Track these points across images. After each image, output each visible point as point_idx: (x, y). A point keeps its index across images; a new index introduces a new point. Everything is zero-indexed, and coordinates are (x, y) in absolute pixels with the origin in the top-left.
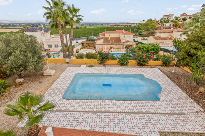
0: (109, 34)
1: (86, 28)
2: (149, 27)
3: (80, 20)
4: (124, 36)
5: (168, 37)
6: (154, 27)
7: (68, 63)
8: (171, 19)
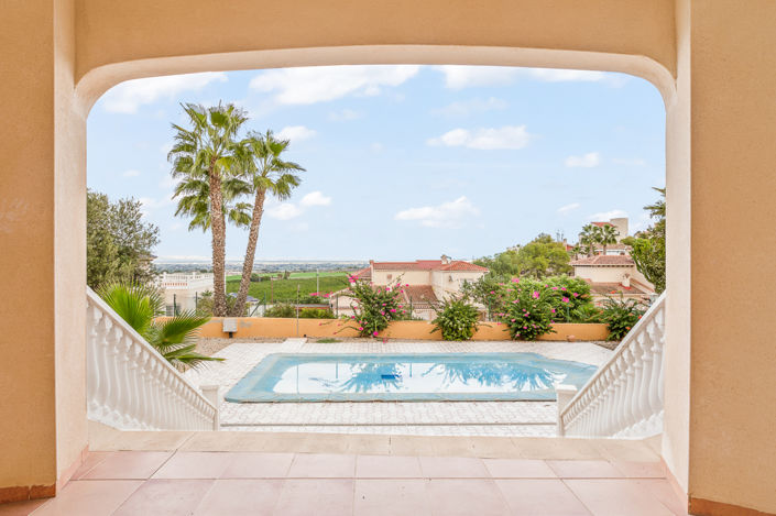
0: (389, 273)
1: (285, 278)
2: (540, 259)
3: (290, 185)
4: (447, 275)
5: (621, 285)
6: (560, 262)
7: (231, 334)
8: (623, 237)
